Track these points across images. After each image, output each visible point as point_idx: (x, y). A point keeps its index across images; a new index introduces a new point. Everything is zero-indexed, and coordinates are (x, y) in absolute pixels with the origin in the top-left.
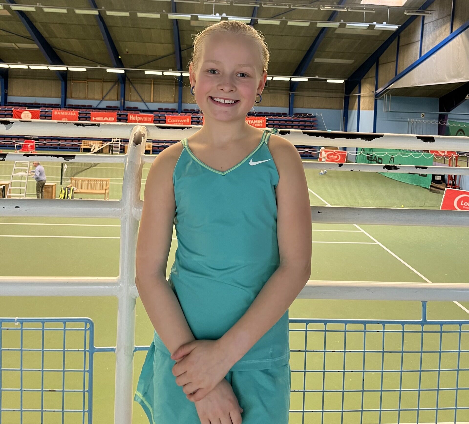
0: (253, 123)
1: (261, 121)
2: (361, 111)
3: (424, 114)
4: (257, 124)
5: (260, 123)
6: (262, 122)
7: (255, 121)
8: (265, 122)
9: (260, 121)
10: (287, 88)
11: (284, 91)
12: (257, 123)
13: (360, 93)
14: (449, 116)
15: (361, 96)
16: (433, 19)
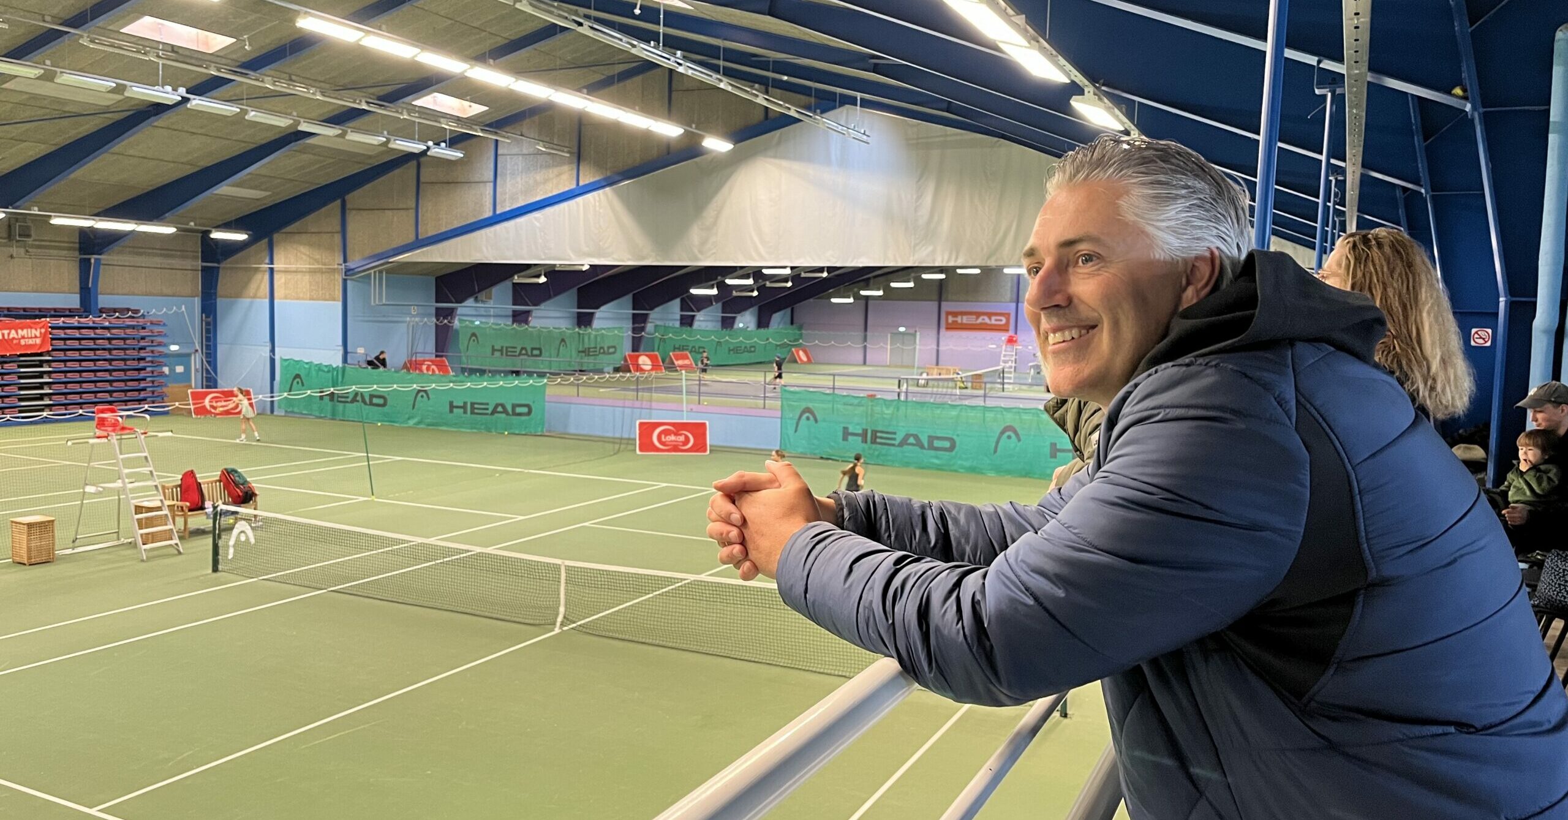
0: (16, 336)
1: (36, 329)
2: (276, 301)
3: (416, 307)
4: (27, 340)
5: (33, 336)
6: (38, 334)
7: (20, 331)
8: (46, 332)
9: (34, 331)
10: (71, 245)
11: (64, 253)
12: (26, 336)
13: (272, 262)
14: (460, 311)
15: (275, 269)
16: (522, 150)
